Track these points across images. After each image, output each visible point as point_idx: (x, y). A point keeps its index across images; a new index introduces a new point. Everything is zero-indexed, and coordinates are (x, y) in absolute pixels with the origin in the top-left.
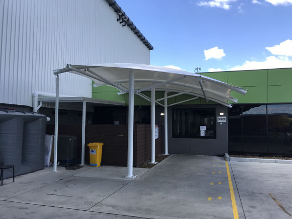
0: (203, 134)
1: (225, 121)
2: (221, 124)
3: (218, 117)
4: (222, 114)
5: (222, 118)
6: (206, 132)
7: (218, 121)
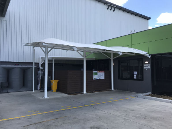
0: (135, 77)
1: (149, 68)
2: (147, 70)
3: (145, 65)
4: (147, 62)
5: (147, 66)
6: (137, 76)
7: (145, 68)
